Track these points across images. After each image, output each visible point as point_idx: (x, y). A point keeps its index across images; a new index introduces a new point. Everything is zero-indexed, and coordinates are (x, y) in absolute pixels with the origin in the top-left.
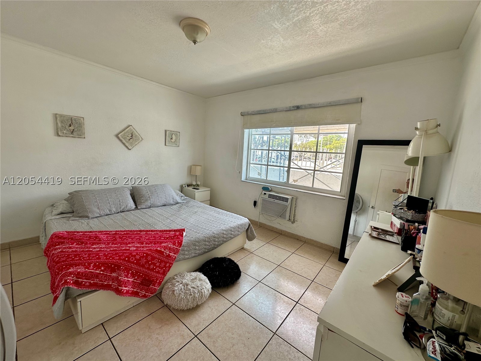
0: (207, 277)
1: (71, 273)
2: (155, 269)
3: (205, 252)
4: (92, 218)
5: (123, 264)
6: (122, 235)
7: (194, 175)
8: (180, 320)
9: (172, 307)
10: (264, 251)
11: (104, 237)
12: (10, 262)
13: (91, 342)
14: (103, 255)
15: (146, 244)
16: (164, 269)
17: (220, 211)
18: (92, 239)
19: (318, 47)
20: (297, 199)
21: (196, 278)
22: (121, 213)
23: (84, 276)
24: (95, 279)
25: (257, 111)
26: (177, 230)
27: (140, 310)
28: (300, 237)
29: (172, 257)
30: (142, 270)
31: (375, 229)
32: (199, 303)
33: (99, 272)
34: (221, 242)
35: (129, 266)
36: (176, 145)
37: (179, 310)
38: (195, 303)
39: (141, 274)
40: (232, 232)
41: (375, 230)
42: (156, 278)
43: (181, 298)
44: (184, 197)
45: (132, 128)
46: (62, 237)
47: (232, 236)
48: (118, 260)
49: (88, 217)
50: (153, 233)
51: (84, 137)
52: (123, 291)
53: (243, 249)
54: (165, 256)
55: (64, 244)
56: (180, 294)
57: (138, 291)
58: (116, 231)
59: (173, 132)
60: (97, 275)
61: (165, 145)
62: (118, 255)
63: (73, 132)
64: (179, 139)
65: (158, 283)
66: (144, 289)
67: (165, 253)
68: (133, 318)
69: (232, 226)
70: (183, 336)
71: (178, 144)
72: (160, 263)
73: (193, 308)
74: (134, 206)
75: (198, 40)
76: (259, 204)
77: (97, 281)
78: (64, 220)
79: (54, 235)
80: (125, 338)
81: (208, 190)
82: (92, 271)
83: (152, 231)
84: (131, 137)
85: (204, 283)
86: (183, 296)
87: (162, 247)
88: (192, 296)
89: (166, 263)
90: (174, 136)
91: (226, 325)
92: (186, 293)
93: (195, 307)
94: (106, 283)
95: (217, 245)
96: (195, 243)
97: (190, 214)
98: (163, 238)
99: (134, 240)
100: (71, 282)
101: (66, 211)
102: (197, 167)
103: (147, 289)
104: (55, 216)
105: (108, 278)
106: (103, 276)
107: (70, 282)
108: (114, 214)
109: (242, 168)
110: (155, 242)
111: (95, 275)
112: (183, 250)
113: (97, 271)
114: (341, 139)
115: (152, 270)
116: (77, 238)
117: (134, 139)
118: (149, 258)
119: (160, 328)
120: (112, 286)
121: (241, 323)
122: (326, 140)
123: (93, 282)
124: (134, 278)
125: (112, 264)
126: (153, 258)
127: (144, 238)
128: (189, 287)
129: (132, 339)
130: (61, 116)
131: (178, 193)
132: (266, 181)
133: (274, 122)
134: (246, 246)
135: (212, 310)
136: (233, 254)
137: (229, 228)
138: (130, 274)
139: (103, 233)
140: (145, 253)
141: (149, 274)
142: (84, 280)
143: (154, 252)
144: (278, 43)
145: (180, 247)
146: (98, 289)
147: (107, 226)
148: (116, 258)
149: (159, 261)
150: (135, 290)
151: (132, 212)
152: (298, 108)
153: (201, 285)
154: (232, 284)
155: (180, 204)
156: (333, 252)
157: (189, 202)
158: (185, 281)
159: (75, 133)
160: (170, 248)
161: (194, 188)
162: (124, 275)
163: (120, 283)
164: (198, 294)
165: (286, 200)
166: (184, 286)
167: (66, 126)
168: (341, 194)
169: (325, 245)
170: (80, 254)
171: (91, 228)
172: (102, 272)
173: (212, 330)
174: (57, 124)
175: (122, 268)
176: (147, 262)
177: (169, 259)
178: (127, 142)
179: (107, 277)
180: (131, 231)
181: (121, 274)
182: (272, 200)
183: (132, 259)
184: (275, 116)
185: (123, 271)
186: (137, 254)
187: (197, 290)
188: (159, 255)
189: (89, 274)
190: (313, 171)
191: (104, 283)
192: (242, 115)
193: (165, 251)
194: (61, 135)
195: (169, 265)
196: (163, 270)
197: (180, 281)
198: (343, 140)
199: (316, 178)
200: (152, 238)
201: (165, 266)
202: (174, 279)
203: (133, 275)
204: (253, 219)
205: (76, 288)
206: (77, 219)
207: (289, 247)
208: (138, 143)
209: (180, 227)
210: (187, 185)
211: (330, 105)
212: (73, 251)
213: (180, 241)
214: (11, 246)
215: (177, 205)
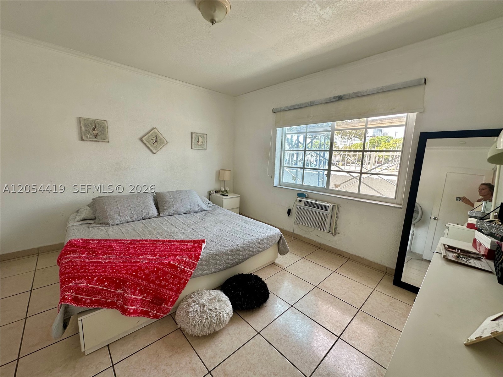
0: (228, 297)
1: (71, 288)
2: (168, 286)
3: (227, 268)
4: (112, 225)
5: (129, 280)
6: (137, 244)
7: (222, 181)
8: (193, 348)
9: (185, 332)
10: (299, 267)
11: (118, 246)
12: (35, 268)
13: (92, 368)
14: (111, 267)
15: (160, 256)
16: (178, 285)
17: (248, 220)
18: (105, 248)
19: (366, 14)
20: (338, 207)
21: (214, 299)
22: (142, 221)
23: (84, 292)
24: (97, 296)
25: (291, 107)
26: (196, 241)
27: (151, 332)
28: (343, 252)
29: (188, 273)
30: (152, 287)
31: (451, 248)
32: (217, 330)
33: (101, 288)
34: (247, 256)
35: (136, 282)
36: (203, 148)
37: (193, 336)
38: (212, 329)
39: (151, 292)
40: (260, 245)
41: (450, 250)
42: (169, 296)
43: (196, 322)
44: (211, 204)
45: (156, 131)
46: (76, 245)
47: (260, 249)
48: (124, 275)
49: (108, 224)
50: (170, 244)
51: (107, 141)
52: (129, 311)
53: (273, 264)
54: (179, 271)
55: (75, 253)
56: (195, 317)
57: (148, 310)
58: (132, 240)
59: (200, 134)
60: (99, 291)
61: (192, 148)
62: (126, 268)
63: (96, 136)
64: (206, 142)
65: (171, 301)
66: (155, 308)
67: (179, 267)
68: (142, 341)
69: (260, 238)
70: (195, 371)
71: (205, 147)
72: (174, 279)
73: (210, 335)
74: (156, 213)
75: (217, 19)
76: (294, 212)
77: (99, 298)
78: (85, 227)
79: (69, 243)
80: (129, 366)
81: (238, 197)
82: (94, 286)
83: (169, 241)
84: (156, 140)
85: (223, 305)
86: (198, 320)
87: (176, 261)
88: (208, 320)
89: (180, 279)
90: (200, 139)
91: (247, 360)
92: (202, 316)
93: (212, 333)
94: (110, 301)
95: (242, 259)
96: (216, 256)
97: (214, 222)
98: (179, 250)
99: (147, 251)
100: (70, 298)
101: (88, 217)
102: (225, 171)
103: (159, 308)
104: (77, 222)
105: (113, 295)
106: (106, 292)
107: (68, 298)
108: (136, 222)
109: (274, 171)
110: (169, 254)
111: (97, 291)
112: (201, 265)
113: (99, 287)
114: (392, 140)
115: (164, 286)
116: (89, 247)
117: (159, 142)
118: (161, 273)
119: (170, 357)
120: (117, 304)
121: (266, 360)
122: (374, 142)
123: (94, 299)
124: (143, 296)
125: (117, 279)
126: (165, 273)
127: (159, 249)
128: (206, 309)
129: (137, 368)
130: (85, 120)
131: (205, 200)
132: (302, 186)
133: (311, 118)
134: (277, 261)
135: (231, 339)
136: (262, 270)
137: (257, 240)
138: (137, 291)
139: (118, 242)
140: (156, 267)
141: (160, 291)
142: (84, 297)
143: (166, 267)
144: (314, 14)
145: (196, 261)
146: (101, 307)
147: (125, 235)
148: (123, 272)
149: (172, 276)
150: (145, 309)
151: (154, 219)
152: (340, 98)
153: (220, 307)
154: (258, 307)
155: (205, 212)
156: (385, 273)
157: (216, 209)
158: (202, 300)
159: (98, 137)
160: (185, 262)
161: (223, 195)
162: (130, 292)
163: (126, 301)
164: (216, 318)
165: (326, 208)
166: (200, 308)
167: (89, 129)
168: (396, 201)
169: (375, 263)
170: (87, 266)
171: (109, 236)
172: (105, 288)
173: (230, 366)
174: (81, 127)
175: (128, 284)
176: (158, 277)
177: (184, 275)
178: (152, 146)
179: (110, 294)
180: (147, 241)
181: (127, 291)
182: (309, 208)
183: (140, 274)
184: (311, 110)
185: (129, 287)
186: (147, 268)
187: (215, 313)
188: (172, 270)
189: (91, 290)
190: (359, 174)
191: (108, 300)
192: (274, 112)
193: (179, 265)
194: (85, 139)
195: (184, 282)
196: (177, 287)
197: (197, 301)
198: (394, 141)
199: (362, 182)
200: (168, 250)
201: (179, 283)
202: (191, 297)
203: (141, 293)
204: (287, 229)
205: (75, 306)
206: (98, 226)
207: (329, 264)
208: (163, 147)
209: (201, 237)
210: (215, 191)
211: (382, 91)
212: (81, 261)
213: (197, 255)
214: (39, 251)
215: (203, 213)
